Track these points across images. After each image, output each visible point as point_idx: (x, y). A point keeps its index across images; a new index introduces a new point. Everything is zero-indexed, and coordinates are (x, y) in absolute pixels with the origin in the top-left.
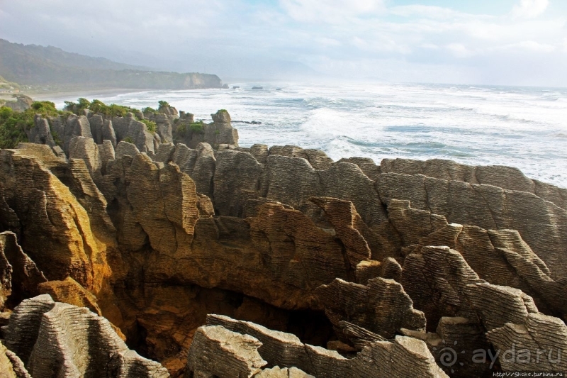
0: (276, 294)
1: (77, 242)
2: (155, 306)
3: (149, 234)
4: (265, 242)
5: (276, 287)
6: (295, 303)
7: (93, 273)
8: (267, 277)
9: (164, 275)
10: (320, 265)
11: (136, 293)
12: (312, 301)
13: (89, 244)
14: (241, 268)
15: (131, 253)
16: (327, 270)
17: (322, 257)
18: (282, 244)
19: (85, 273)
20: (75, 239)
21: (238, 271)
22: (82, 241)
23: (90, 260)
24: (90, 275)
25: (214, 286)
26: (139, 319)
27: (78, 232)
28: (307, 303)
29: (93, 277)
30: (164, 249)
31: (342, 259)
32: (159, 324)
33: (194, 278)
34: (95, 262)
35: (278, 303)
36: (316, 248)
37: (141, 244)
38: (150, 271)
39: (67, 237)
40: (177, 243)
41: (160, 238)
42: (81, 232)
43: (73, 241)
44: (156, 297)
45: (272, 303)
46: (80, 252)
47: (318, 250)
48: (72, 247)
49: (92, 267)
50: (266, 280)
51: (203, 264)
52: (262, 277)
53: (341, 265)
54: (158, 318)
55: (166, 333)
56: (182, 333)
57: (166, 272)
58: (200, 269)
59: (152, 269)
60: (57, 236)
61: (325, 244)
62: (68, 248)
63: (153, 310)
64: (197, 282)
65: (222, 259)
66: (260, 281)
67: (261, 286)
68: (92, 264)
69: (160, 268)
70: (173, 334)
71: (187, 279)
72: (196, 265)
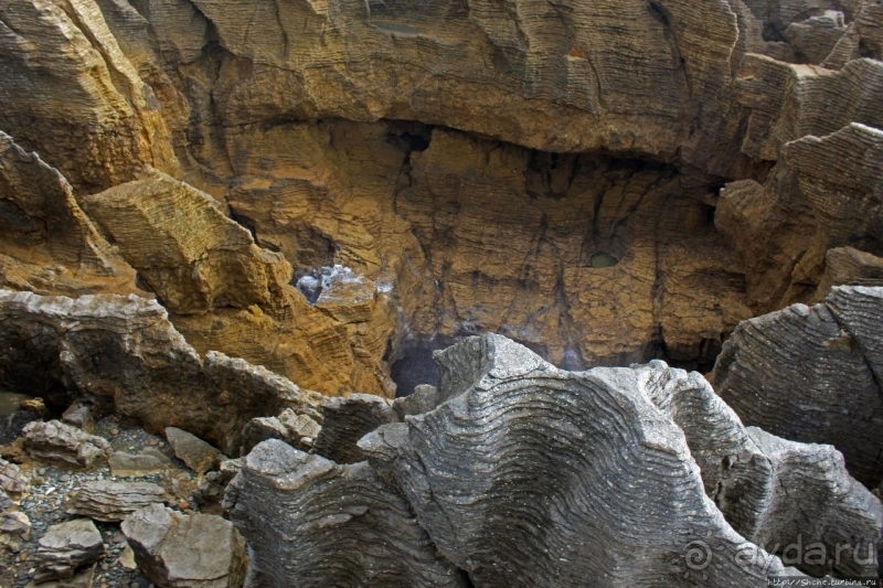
0: (532, 125)
1: (95, 69)
2: (257, 171)
3: (216, 19)
4: (504, 22)
5: (535, 112)
6: (578, 142)
7: (145, 133)
8: (509, 93)
9: (271, 107)
10: (623, 62)
11: (208, 148)
12: (613, 134)
13: (119, 68)
14: (441, 77)
15: (181, 69)
16: (636, 72)
17: (629, 47)
18: (540, 24)
19: (132, 137)
20: (90, 63)
21: (437, 84)
22: (104, 64)
23: (134, 106)
24: (142, 141)
25: (380, 116)
26: (233, 203)
27: (88, 43)
28: (601, 139)
29: (149, 142)
30: (262, 52)
31: (668, 50)
32: (280, 206)
33: (335, 106)
34: (145, 109)
35: (537, 142)
36: (617, 30)
37: (199, 46)
38: (235, 102)
39: (70, 60)
40: (285, 35)
41: (245, 28)
42: (95, 43)
43: (87, 69)
44: (255, 153)
45: (522, 142)
46: (107, 92)
47: (619, 33)
48: (88, 83)
49: (141, 118)
50: (508, 99)
51: (349, 75)
52: (497, 94)
53: (664, 61)
54: (274, 195)
55: (298, 222)
56: (329, 215)
57: (277, 101)
58: (348, 86)
59: (241, 97)
60: (37, 60)
61: (634, 20)
62: (79, 87)
63: (257, 181)
64: (342, 114)
65: (390, 60)
66: (492, 101)
67: (497, 112)
68: (138, 114)
69: (260, 94)
70: (313, 222)
71: (323, 110)
72: (339, 78)
